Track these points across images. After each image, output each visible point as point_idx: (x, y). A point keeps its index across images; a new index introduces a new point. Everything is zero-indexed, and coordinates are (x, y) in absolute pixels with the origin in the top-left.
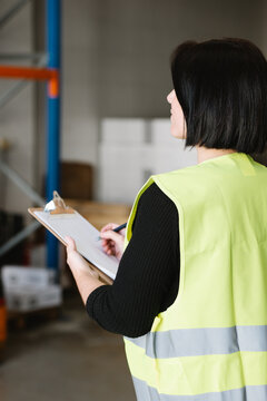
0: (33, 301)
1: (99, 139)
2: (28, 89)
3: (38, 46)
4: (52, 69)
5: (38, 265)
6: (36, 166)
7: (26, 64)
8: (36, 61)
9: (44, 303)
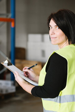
0: (7, 91)
1: (27, 40)
2: (5, 24)
3: (8, 11)
4: (12, 18)
5: (8, 80)
6: (8, 49)
7: (4, 17)
8: (7, 16)
9: (10, 91)
